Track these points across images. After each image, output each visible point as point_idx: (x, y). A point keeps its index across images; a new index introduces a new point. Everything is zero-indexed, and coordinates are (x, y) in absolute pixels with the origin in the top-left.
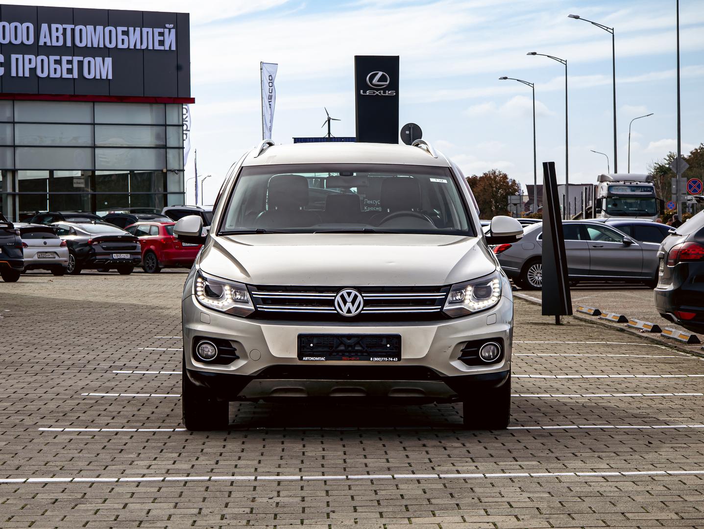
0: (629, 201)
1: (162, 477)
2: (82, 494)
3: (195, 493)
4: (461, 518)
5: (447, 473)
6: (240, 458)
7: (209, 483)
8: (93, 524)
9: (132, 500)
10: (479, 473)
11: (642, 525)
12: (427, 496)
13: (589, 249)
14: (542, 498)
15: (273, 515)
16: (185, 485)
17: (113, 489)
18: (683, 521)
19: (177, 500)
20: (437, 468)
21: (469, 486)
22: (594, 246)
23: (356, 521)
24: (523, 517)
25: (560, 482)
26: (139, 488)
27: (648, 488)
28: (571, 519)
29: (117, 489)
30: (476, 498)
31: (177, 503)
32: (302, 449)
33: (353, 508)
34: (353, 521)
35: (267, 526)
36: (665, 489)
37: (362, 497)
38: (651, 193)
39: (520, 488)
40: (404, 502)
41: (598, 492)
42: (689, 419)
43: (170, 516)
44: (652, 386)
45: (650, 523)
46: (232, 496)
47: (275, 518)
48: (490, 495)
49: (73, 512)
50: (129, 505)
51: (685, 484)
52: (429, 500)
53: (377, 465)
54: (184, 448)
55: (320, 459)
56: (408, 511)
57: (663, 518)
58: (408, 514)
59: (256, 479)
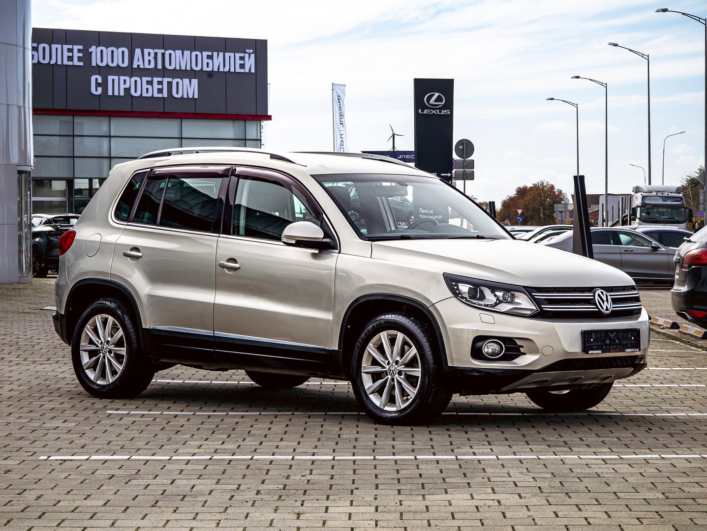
0: (661, 210)
1: (210, 455)
2: (136, 471)
3: (237, 470)
4: (470, 496)
5: (464, 455)
6: (282, 440)
7: (250, 461)
8: (142, 497)
9: (180, 476)
10: (493, 455)
11: (631, 503)
12: (443, 475)
13: (621, 253)
14: (545, 478)
15: (303, 491)
16: (229, 463)
17: (165, 466)
18: (668, 500)
19: (219, 477)
20: (456, 450)
21: (482, 467)
22: (625, 251)
23: (376, 497)
24: (525, 495)
25: (564, 463)
26: (188, 465)
27: (641, 471)
28: (568, 497)
29: (169, 467)
30: (486, 478)
31: (219, 480)
32: (338, 432)
33: (375, 486)
34: (373, 497)
35: (296, 501)
36: (657, 471)
37: (385, 475)
38: (681, 203)
39: (527, 469)
40: (421, 481)
41: (596, 473)
42: (689, 408)
43: (211, 491)
44: (661, 377)
45: (637, 502)
46: (269, 474)
47: (304, 494)
48: (498, 475)
49: (126, 487)
50: (177, 481)
51: (675, 467)
52: (444, 479)
53: (403, 446)
54: (233, 430)
55: (353, 441)
56: (424, 488)
57: (651, 497)
58: (423, 492)
59: (293, 459)
